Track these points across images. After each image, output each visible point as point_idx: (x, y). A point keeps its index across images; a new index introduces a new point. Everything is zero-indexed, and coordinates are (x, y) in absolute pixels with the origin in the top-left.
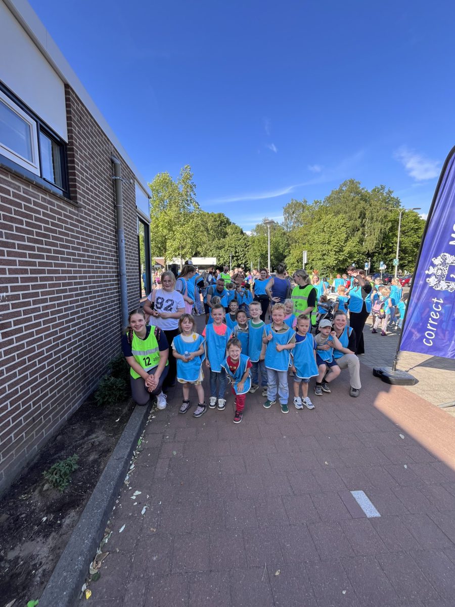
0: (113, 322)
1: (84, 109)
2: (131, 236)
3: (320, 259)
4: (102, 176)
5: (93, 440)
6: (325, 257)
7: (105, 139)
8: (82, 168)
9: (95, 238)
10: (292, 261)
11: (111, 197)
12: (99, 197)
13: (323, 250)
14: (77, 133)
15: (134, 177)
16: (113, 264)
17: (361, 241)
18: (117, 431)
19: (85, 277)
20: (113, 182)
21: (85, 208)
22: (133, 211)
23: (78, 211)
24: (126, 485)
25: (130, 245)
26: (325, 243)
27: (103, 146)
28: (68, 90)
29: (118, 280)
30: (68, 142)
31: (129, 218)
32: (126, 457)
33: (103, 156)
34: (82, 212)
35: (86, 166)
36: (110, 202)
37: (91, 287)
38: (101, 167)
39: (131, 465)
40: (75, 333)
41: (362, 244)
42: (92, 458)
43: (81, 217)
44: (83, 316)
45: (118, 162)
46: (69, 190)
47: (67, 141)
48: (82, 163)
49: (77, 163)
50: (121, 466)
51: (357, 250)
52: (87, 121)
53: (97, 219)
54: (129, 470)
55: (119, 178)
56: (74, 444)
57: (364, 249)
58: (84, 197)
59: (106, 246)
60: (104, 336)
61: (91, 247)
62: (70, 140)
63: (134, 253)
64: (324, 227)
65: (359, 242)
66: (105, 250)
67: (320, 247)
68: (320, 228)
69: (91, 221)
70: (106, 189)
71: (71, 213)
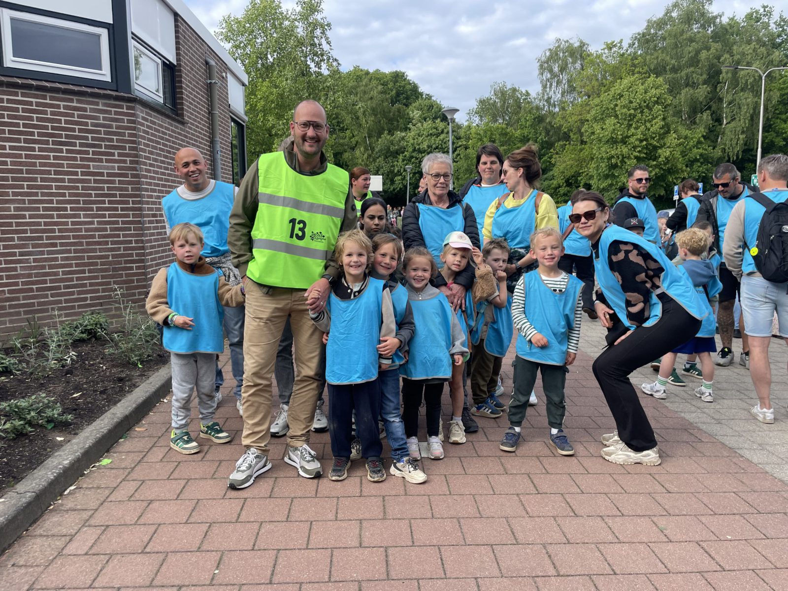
1: (187, 26)
2: (224, 144)
3: (606, 177)
4: (199, 84)
7: (200, 42)
8: (186, 84)
11: (207, 104)
12: (198, 108)
13: (613, 157)
14: (182, 52)
15: (227, 69)
17: (712, 135)
20: (207, 86)
21: (189, 123)
22: (226, 112)
25: (224, 156)
27: (199, 51)
28: (176, 17)
30: (176, 64)
31: (222, 123)
33: (200, 62)
34: (187, 126)
35: (189, 81)
36: (205, 109)
38: (198, 74)
45: (212, 63)
46: (177, 108)
51: (701, 155)
53: (197, 131)
55: (213, 81)
57: (717, 153)
58: (188, 112)
62: (178, 62)
64: (616, 105)
67: (605, 151)
68: (608, 109)
69: (193, 134)
70: (202, 96)
71: (181, 129)
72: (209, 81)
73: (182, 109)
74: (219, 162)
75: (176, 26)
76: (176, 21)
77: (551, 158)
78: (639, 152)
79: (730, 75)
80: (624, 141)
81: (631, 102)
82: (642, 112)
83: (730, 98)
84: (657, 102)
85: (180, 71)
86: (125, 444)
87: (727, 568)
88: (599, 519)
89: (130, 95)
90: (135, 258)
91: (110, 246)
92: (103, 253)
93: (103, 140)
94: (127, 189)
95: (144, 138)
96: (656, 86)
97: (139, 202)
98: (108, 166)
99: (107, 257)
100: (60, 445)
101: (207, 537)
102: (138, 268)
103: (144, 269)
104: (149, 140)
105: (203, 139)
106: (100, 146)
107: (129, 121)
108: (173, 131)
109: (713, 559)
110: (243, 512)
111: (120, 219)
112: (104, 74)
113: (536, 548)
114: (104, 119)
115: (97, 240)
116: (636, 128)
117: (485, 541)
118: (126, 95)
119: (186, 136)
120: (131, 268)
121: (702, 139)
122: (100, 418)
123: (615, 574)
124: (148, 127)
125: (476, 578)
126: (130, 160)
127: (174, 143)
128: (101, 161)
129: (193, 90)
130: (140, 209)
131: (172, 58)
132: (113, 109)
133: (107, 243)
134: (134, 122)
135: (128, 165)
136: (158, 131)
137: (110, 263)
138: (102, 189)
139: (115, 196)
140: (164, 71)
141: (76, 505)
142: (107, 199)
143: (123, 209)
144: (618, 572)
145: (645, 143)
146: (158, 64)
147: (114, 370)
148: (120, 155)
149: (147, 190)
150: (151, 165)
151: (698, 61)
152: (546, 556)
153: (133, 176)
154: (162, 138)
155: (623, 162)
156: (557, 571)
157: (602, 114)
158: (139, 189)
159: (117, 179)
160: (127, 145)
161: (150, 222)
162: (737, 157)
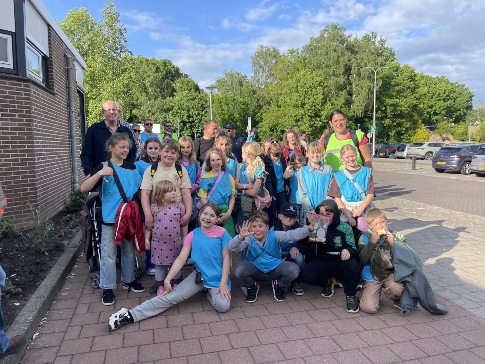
1: (55, 33)
4: (61, 69)
7: (62, 43)
9: (61, 112)
11: (65, 81)
12: (61, 84)
14: (52, 49)
15: (75, 59)
16: (67, 129)
20: (66, 71)
22: (75, 87)
27: (61, 48)
29: (70, 141)
33: (62, 55)
34: (56, 97)
35: (56, 68)
36: (65, 84)
38: (61, 63)
45: (69, 56)
49: (53, 68)
53: (61, 99)
55: (70, 67)
58: (56, 87)
59: (64, 116)
62: (50, 56)
64: (298, 86)
66: (64, 119)
69: (59, 101)
70: (63, 77)
71: (53, 99)
72: (67, 67)
73: (53, 85)
74: (74, 119)
75: (49, 33)
76: (49, 29)
77: (261, 115)
79: (356, 70)
80: (302, 106)
82: (312, 90)
83: (356, 83)
84: (319, 85)
85: (52, 61)
86: (58, 305)
87: (421, 337)
88: (352, 319)
89: (26, 78)
90: (29, 183)
91: (12, 176)
92: (8, 181)
93: (8, 106)
94: (23, 138)
95: (34, 105)
96: (318, 76)
97: (32, 146)
98: (11, 123)
99: (10, 183)
100: (20, 308)
101: (140, 354)
102: (31, 189)
103: (35, 190)
104: (37, 106)
105: (64, 104)
106: (6, 111)
107: (25, 94)
108: (49, 100)
109: (414, 334)
110: (155, 338)
111: (19, 158)
112: (9, 64)
113: (326, 338)
114: (9, 93)
115: (4, 172)
116: (309, 99)
117: (299, 338)
118: (24, 78)
119: (55, 103)
120: (26, 190)
121: (343, 106)
122: (38, 289)
123: (370, 346)
124: (36, 98)
125: (302, 358)
126: (26, 119)
127: (49, 107)
128: (7, 120)
129: (58, 73)
130: (32, 151)
131: (47, 53)
132: (15, 87)
133: (10, 174)
134: (29, 95)
135: (25, 122)
136: (41, 100)
137: (12, 187)
138: (8, 138)
139: (16, 142)
140: (43, 61)
141: (45, 344)
142: (10, 145)
143: (21, 151)
144: (371, 345)
145: (313, 108)
146: (39, 57)
147: (30, 258)
148: (19, 116)
149: (36, 138)
150: (38, 122)
151: (339, 63)
152: (333, 342)
153: (28, 129)
154: (43, 105)
155: (302, 118)
156: (342, 349)
157: (290, 91)
158: (32, 138)
159: (17, 132)
160: (24, 110)
161: (38, 159)
162: (361, 115)
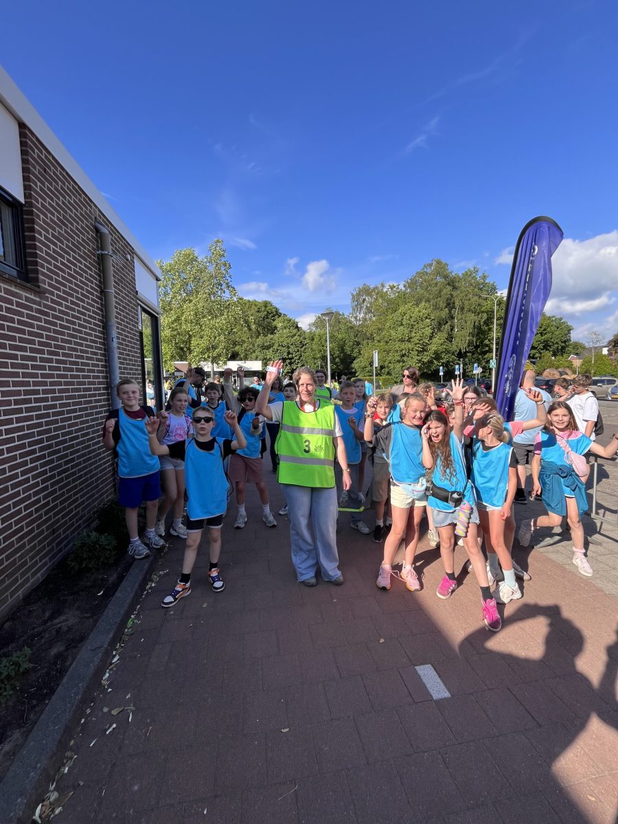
0: (100, 454)
1: (51, 158)
2: (128, 332)
3: (399, 361)
4: (80, 250)
5: (60, 625)
6: (405, 359)
7: (84, 199)
8: (46, 238)
9: (69, 335)
10: (363, 365)
11: (96, 279)
12: (76, 279)
13: (403, 350)
14: (38, 190)
15: (132, 252)
16: (99, 371)
17: (450, 338)
18: (97, 610)
19: (53, 391)
20: (98, 258)
21: (52, 294)
22: (131, 298)
23: (40, 298)
24: (104, 686)
25: (127, 346)
26: (404, 341)
27: (82, 209)
28: (24, 131)
29: (108, 394)
30: (24, 203)
31: (126, 308)
32: (105, 646)
33: (83, 222)
34: (47, 299)
35: (53, 236)
36: (94, 284)
37: (62, 405)
38: (78, 236)
39: (114, 656)
40: (37, 472)
41: (451, 341)
42: (54, 651)
43: (46, 306)
44: (50, 446)
45: (105, 230)
46: (26, 269)
47: (22, 200)
48: (47, 232)
49: (39, 231)
50: (97, 660)
51: (445, 349)
52: (54, 173)
53: (73, 310)
54: (111, 664)
55: (106, 252)
56: (30, 632)
57: (454, 348)
58: (51, 279)
59: (87, 346)
60: (86, 474)
61: (63, 348)
62: (29, 200)
63: (133, 356)
64: (403, 319)
65: (447, 339)
66: (87, 352)
67: (398, 345)
68: (397, 321)
70: (87, 267)
72: (100, 252)
73: (37, 271)
75: (23, 144)
76: (23, 135)
78: (418, 347)
79: (459, 304)
80: (409, 341)
81: (411, 317)
82: (418, 323)
83: (460, 316)
85: (31, 213)
116: (416, 333)
129: (65, 252)
145: (421, 342)
151: (440, 296)
155: (408, 353)
162: (466, 350)
